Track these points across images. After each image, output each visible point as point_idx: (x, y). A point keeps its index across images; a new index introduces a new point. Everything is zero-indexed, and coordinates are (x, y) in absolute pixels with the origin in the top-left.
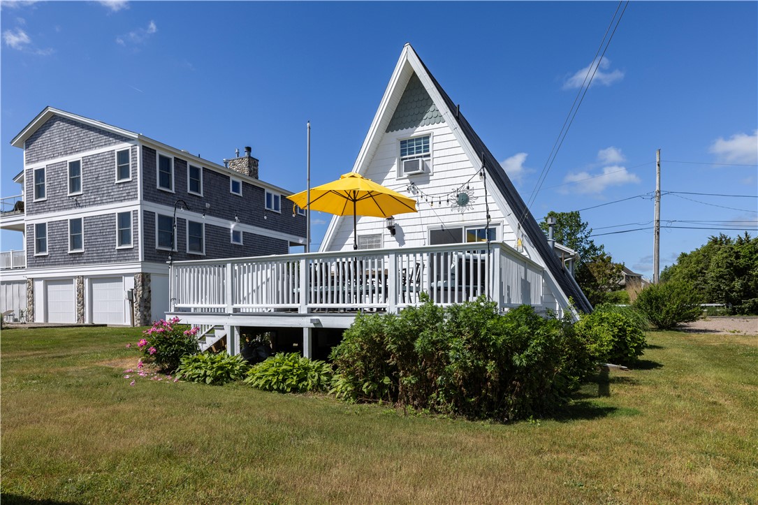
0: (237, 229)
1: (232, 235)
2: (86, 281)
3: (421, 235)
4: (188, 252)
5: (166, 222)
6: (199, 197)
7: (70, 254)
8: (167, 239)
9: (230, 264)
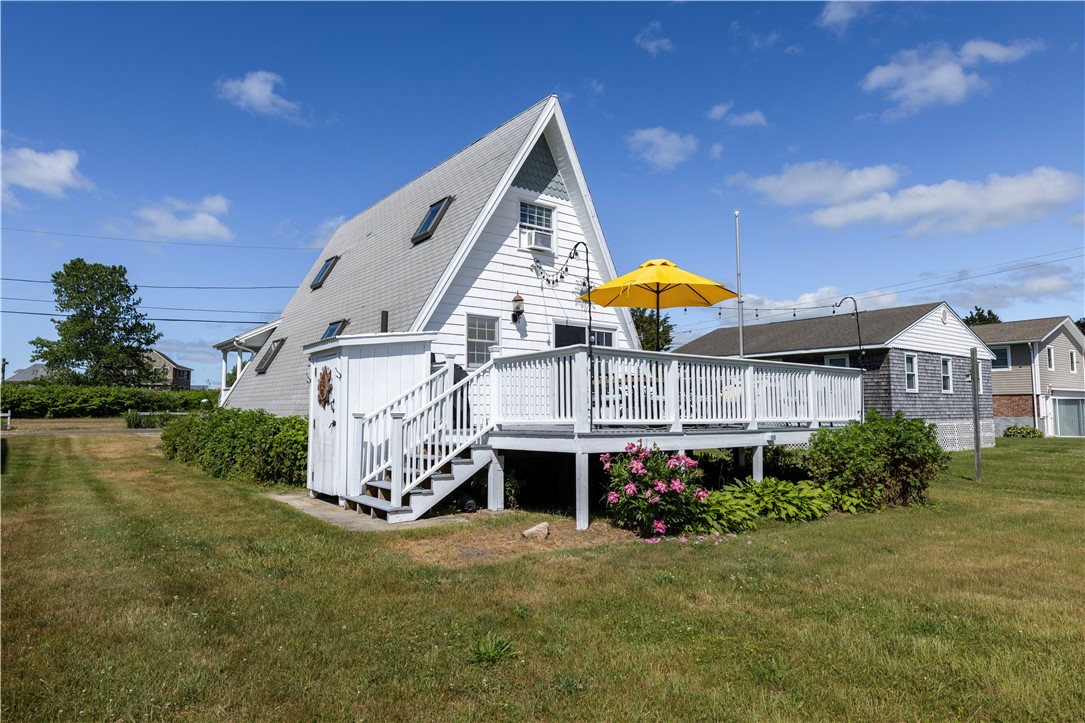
3: (544, 328)
9: (677, 362)
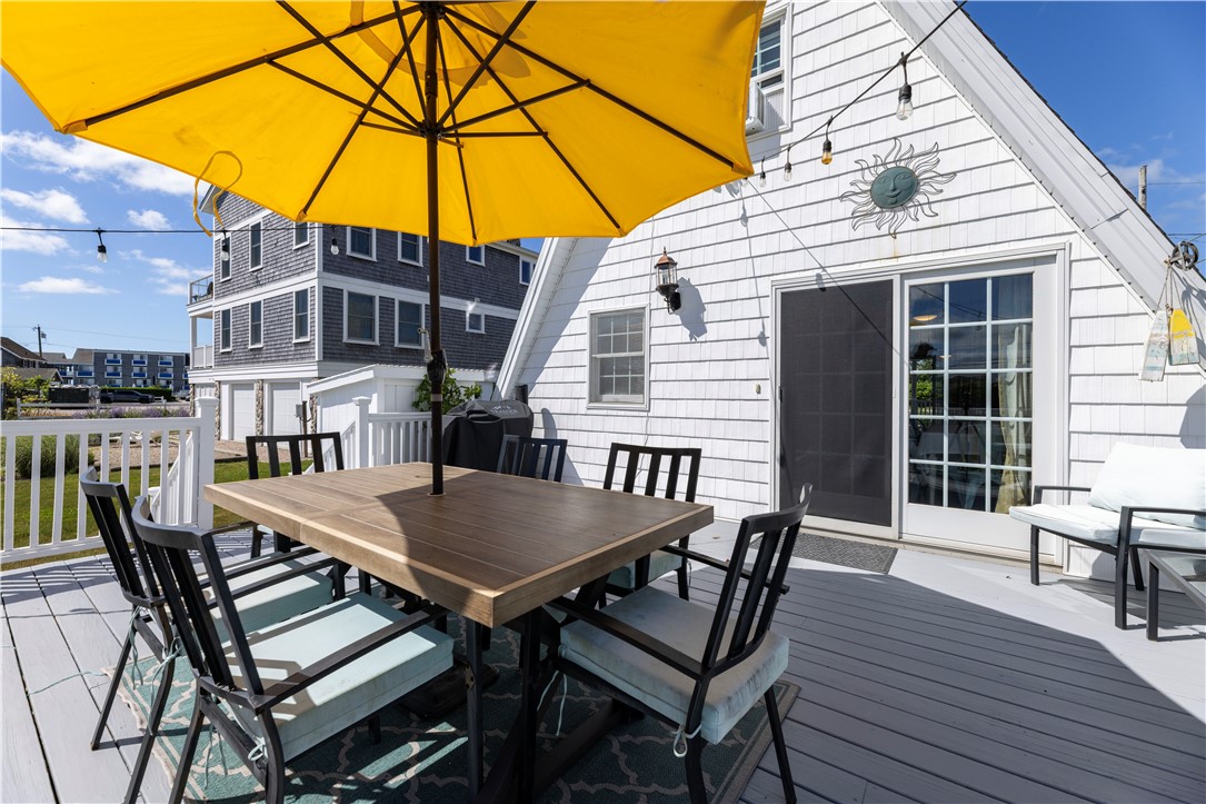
0: (477, 312)
1: (468, 320)
2: (266, 386)
4: (397, 344)
5: (361, 302)
6: (417, 267)
7: (251, 350)
8: (363, 326)
